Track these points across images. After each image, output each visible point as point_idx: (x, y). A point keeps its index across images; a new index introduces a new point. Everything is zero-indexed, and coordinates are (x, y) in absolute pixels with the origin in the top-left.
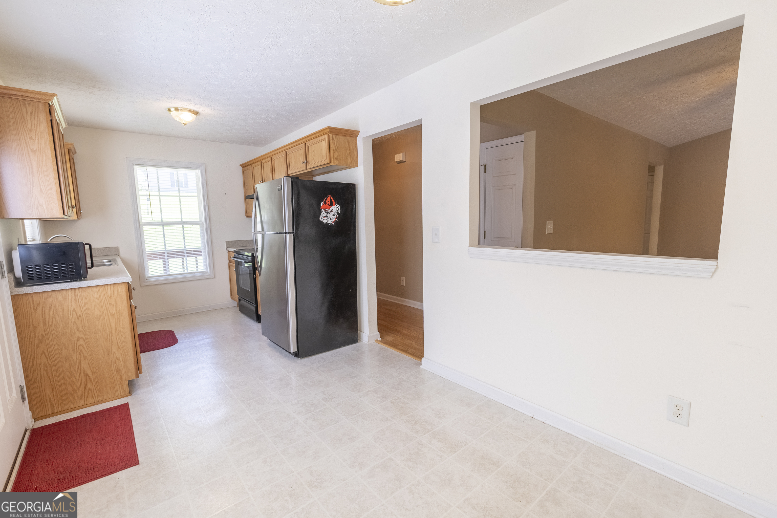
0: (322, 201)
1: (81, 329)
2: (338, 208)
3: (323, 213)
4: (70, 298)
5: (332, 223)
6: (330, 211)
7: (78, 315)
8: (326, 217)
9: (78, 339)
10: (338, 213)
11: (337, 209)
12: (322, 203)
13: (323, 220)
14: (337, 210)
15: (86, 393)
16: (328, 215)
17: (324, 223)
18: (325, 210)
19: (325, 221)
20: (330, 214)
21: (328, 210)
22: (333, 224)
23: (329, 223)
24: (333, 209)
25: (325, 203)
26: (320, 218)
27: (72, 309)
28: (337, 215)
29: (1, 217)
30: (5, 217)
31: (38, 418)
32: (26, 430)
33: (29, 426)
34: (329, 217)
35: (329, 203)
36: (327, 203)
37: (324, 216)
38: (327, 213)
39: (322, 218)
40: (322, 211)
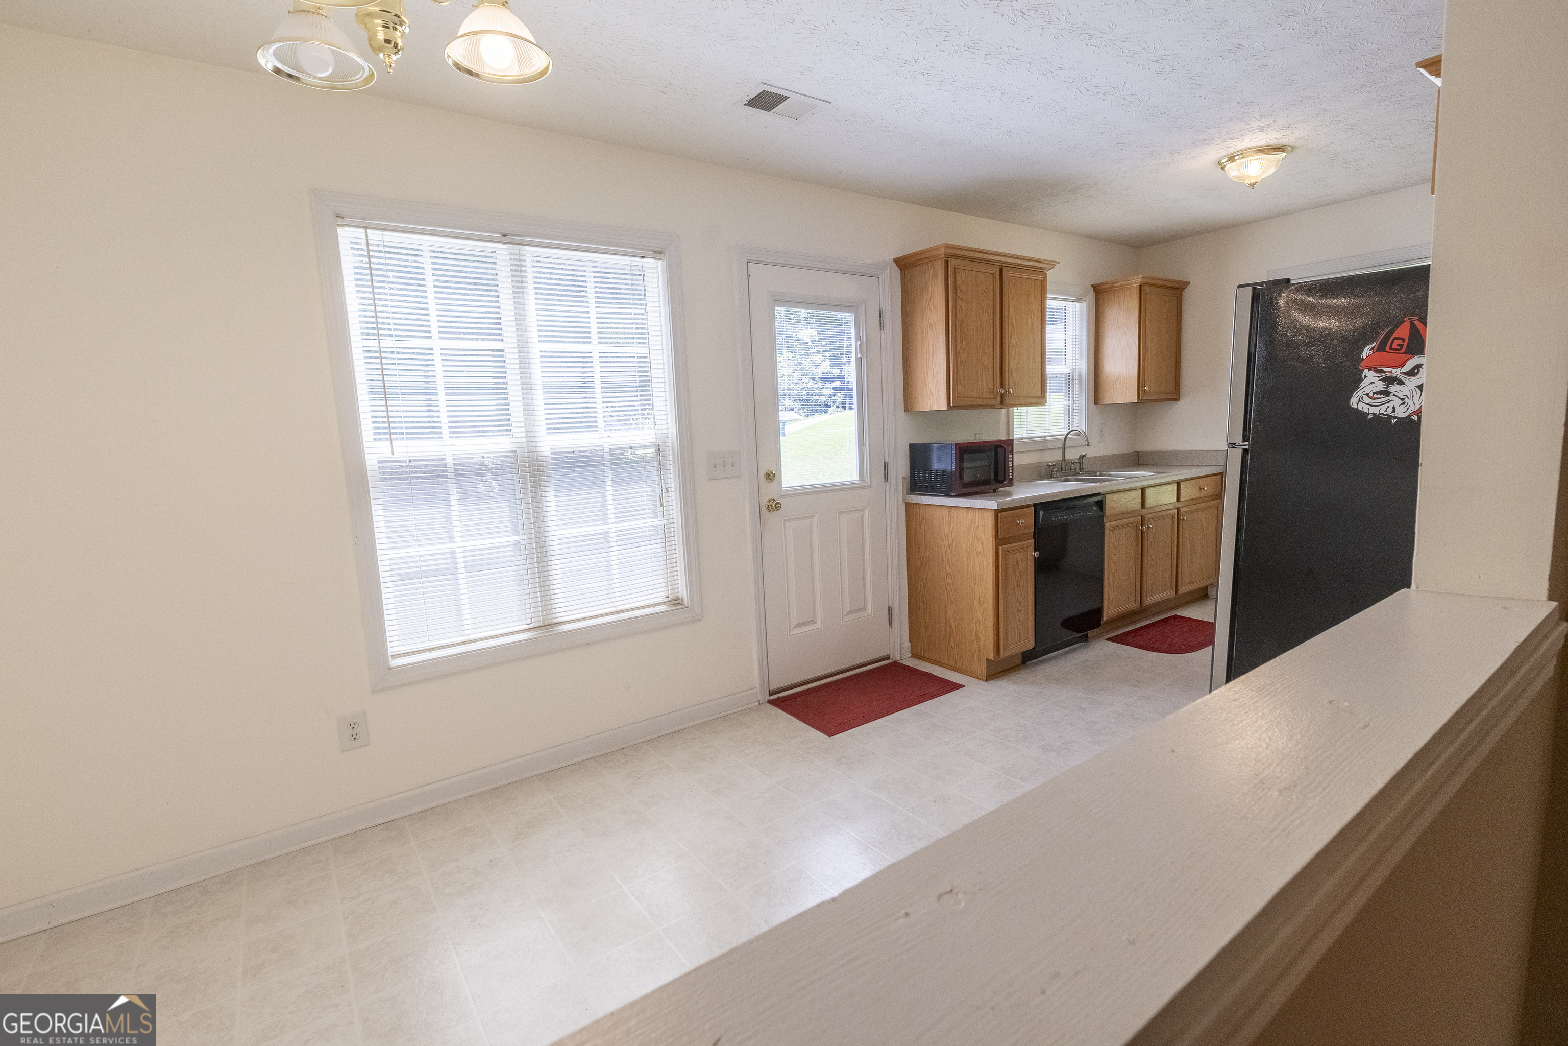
0: (1371, 343)
1: (950, 562)
3: (1371, 381)
4: (945, 518)
5: (1409, 416)
6: (1405, 374)
7: (949, 544)
8: (1379, 396)
9: (948, 575)
12: (1368, 347)
13: (1363, 407)
15: (949, 650)
16: (1394, 388)
17: (1370, 417)
18: (1381, 372)
19: (1376, 410)
20: (1401, 383)
21: (1394, 371)
22: (1415, 418)
23: (1395, 417)
24: (1419, 366)
25: (1381, 348)
26: (1353, 402)
27: (946, 533)
29: (905, 411)
30: (909, 409)
31: (914, 655)
32: (888, 658)
33: (896, 656)
34: (1394, 395)
35: (1403, 343)
36: (1394, 346)
37: (1374, 393)
38: (1391, 380)
39: (1359, 401)
40: (1365, 377)
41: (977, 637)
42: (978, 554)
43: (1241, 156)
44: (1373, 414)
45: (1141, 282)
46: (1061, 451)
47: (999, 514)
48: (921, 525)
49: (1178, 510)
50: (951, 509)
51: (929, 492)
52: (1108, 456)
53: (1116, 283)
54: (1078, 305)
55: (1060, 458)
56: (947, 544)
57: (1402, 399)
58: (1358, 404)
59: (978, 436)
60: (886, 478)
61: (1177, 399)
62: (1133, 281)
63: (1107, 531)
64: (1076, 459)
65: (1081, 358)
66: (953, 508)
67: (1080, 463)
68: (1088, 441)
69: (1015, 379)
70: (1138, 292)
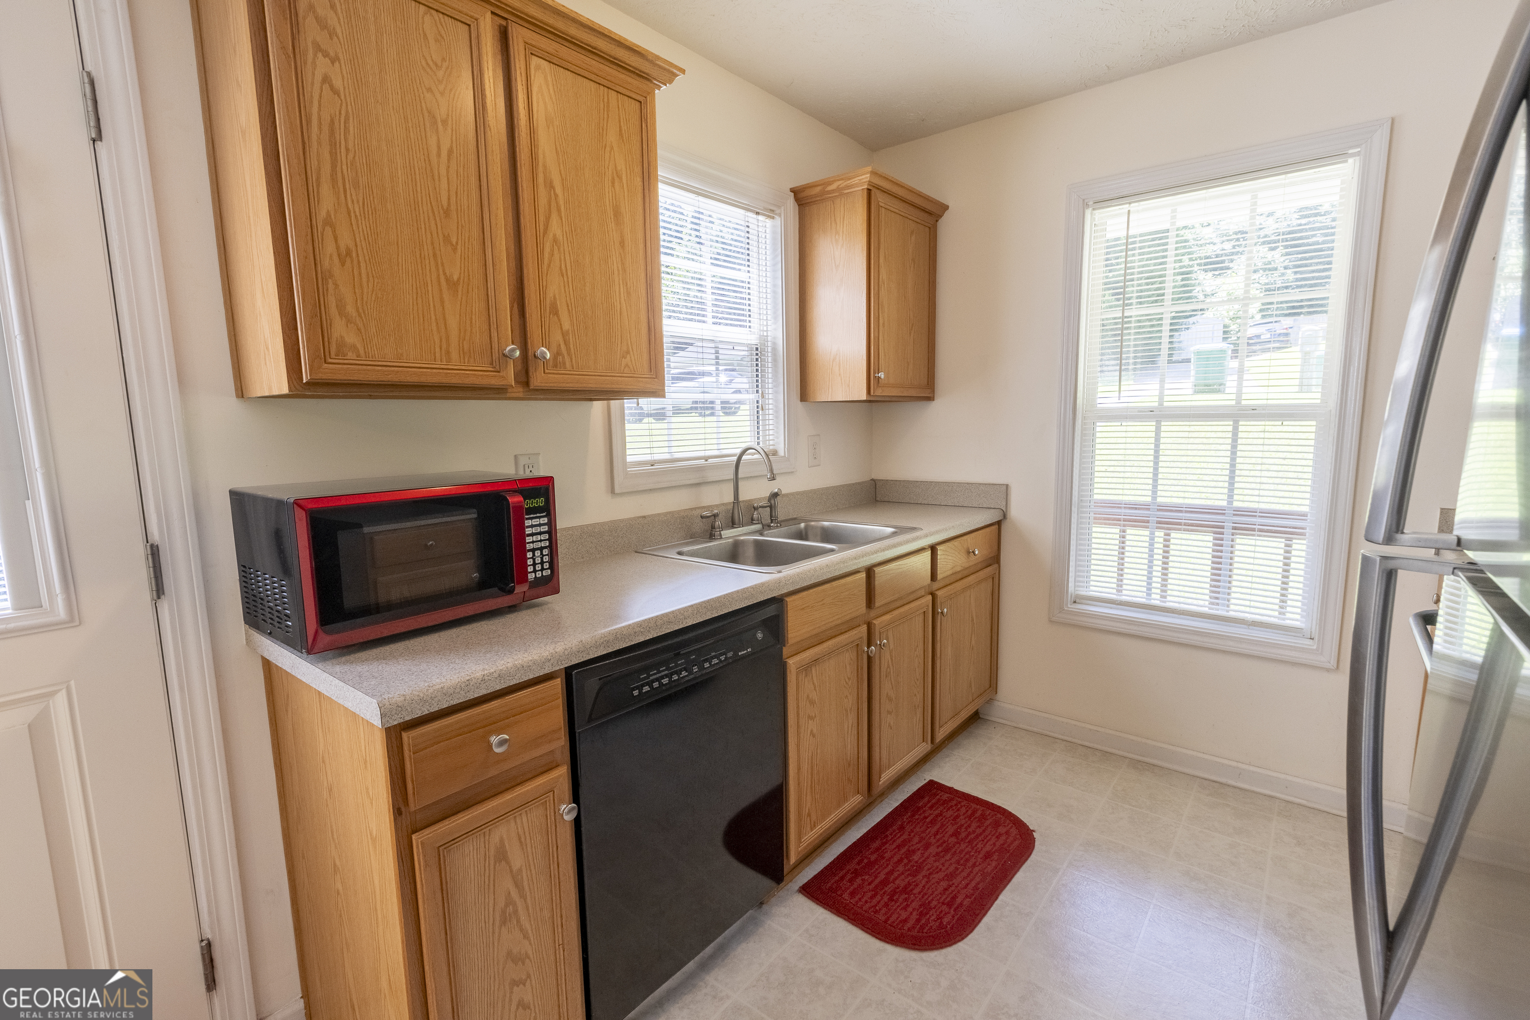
4: (316, 710)
9: (335, 868)
27: (321, 752)
29: (235, 393)
30: (245, 393)
42: (373, 840)
45: (870, 182)
46: (730, 487)
47: (405, 735)
49: (933, 594)
52: (827, 489)
53: (830, 183)
54: (769, 223)
55: (730, 498)
56: (325, 782)
59: (523, 461)
60: (159, 590)
61: (930, 399)
62: (856, 181)
63: (792, 678)
64: (760, 499)
65: (775, 318)
67: (771, 507)
68: (772, 471)
70: (865, 201)
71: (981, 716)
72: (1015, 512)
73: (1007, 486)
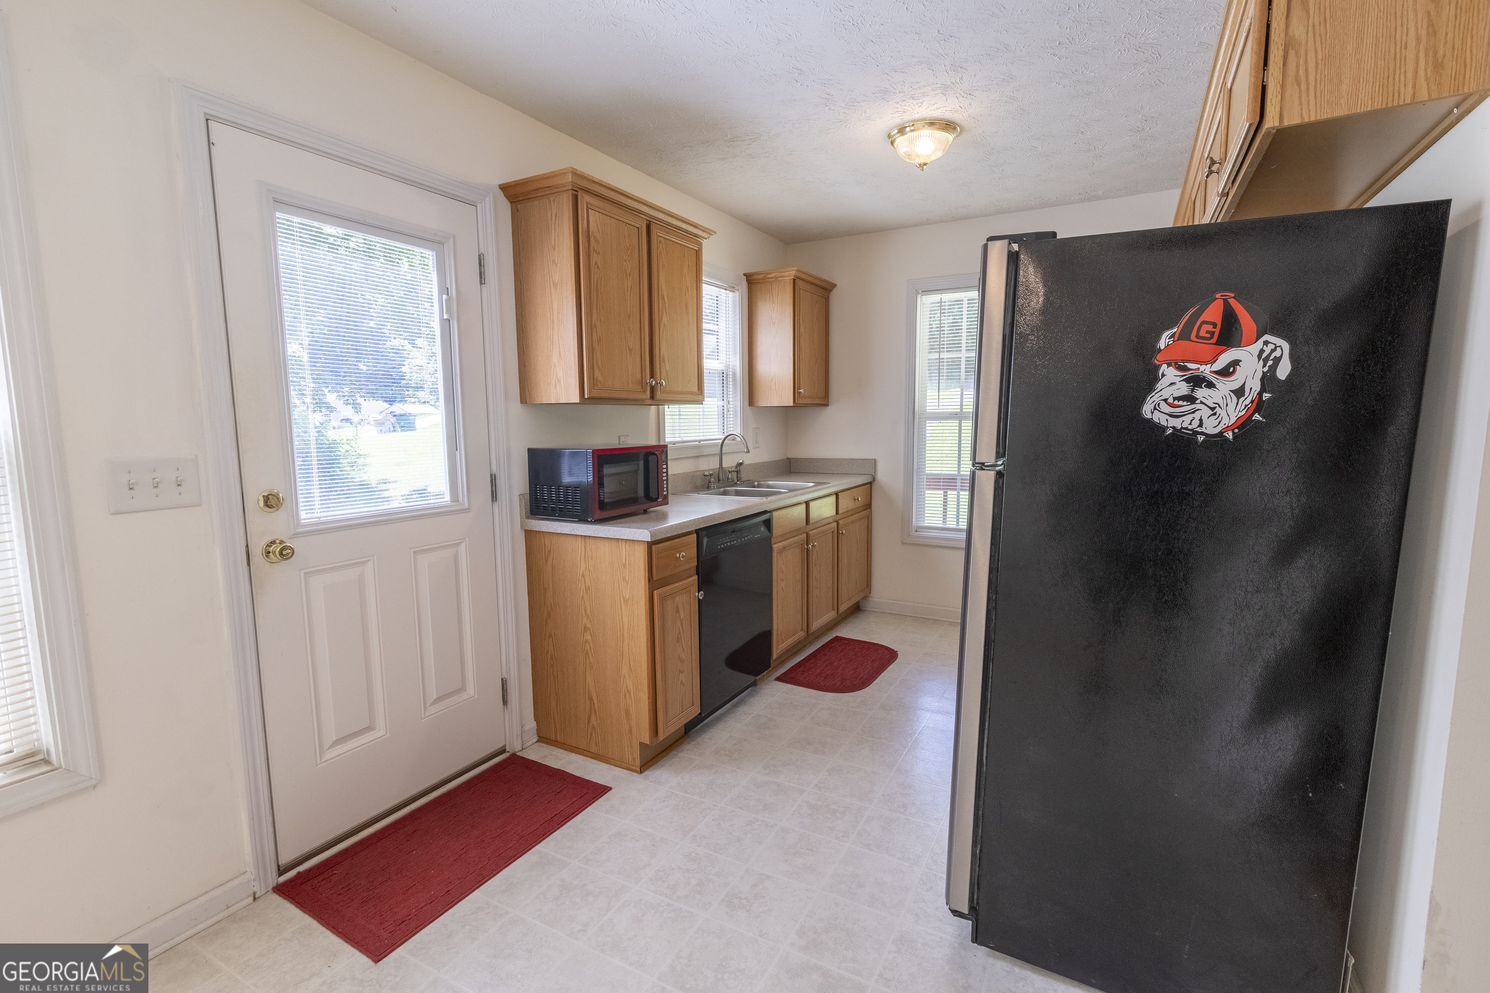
0: (1171, 327)
1: (589, 612)
2: (1277, 353)
3: (1170, 382)
4: (580, 552)
5: (1221, 434)
6: (1216, 372)
7: (587, 587)
8: (1181, 403)
9: (586, 629)
10: (1268, 380)
11: (1266, 361)
12: (1168, 333)
13: (1160, 418)
14: (1270, 363)
15: (590, 731)
16: (1201, 393)
17: (1169, 431)
18: (1184, 369)
19: (1177, 423)
20: (1211, 385)
21: (1202, 368)
22: (1229, 435)
23: (1202, 433)
24: (1236, 363)
25: (1184, 336)
26: (1147, 410)
27: (581, 572)
28: (1260, 394)
29: (521, 403)
30: (528, 401)
31: (543, 739)
32: (503, 751)
33: (515, 746)
34: (1202, 403)
35: (1214, 330)
36: (1202, 333)
37: (1175, 399)
38: (1197, 381)
39: (1155, 409)
40: (1163, 375)
41: (627, 713)
42: (626, 601)
43: (912, 128)
44: (1173, 428)
45: (795, 276)
46: (718, 458)
47: (654, 547)
48: (547, 560)
49: (837, 522)
50: (587, 539)
51: (557, 516)
52: (764, 463)
53: (770, 274)
54: (730, 294)
55: (718, 466)
56: (583, 587)
57: (1213, 409)
58: (1152, 413)
59: (622, 439)
60: (494, 497)
61: (827, 405)
62: (787, 274)
63: (775, 554)
64: (732, 467)
65: (735, 354)
66: (591, 538)
67: (737, 472)
68: (747, 447)
69: (668, 368)
70: (792, 286)
71: (861, 608)
72: (881, 476)
73: (875, 460)
